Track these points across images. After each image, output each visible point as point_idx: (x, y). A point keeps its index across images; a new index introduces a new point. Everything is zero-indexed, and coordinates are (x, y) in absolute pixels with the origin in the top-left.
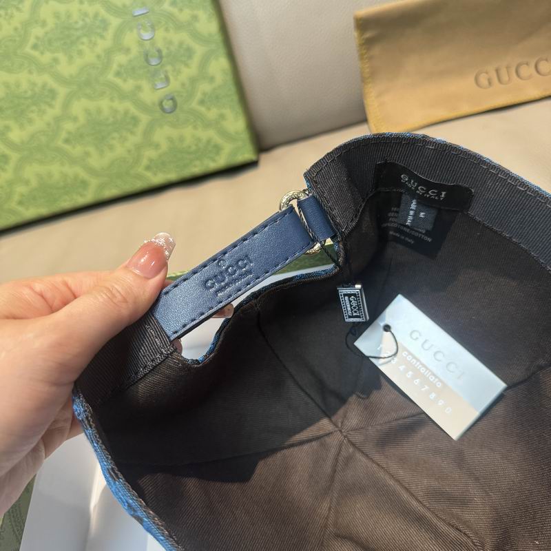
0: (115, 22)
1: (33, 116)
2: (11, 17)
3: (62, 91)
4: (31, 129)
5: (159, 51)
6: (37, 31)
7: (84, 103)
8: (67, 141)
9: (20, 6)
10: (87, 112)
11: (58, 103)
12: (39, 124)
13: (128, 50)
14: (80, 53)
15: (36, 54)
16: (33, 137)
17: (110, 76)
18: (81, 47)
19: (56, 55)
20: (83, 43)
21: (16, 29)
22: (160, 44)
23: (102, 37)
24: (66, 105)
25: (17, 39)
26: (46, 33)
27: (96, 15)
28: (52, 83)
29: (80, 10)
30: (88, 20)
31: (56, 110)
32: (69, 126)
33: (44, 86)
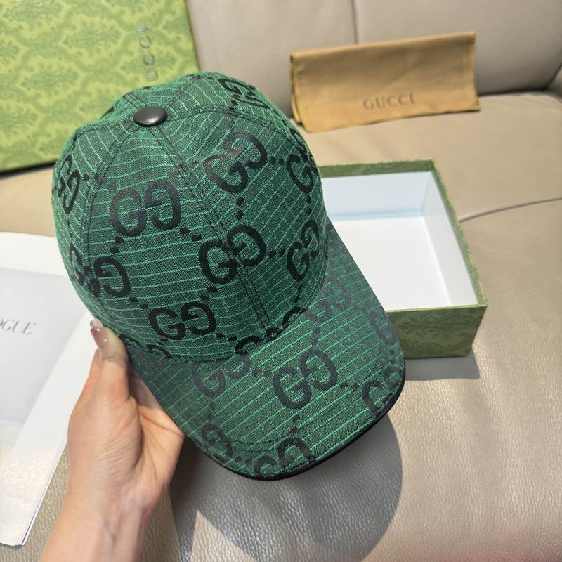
0: (124, 34)
1: (59, 89)
2: (51, 20)
3: (82, 75)
4: (55, 98)
5: (153, 57)
6: (68, 32)
7: (98, 85)
8: (82, 109)
9: (58, 14)
10: (99, 91)
11: (78, 83)
12: (63, 95)
13: (131, 54)
14: (98, 51)
15: (66, 47)
16: (57, 103)
17: (118, 69)
18: (100, 47)
19: (81, 50)
20: (100, 45)
21: (53, 29)
22: (154, 53)
23: (115, 42)
24: (84, 84)
25: (53, 35)
26: (75, 34)
27: (112, 28)
28: (75, 68)
29: (101, 23)
30: (106, 30)
31: (77, 87)
32: (85, 99)
33: (69, 70)
